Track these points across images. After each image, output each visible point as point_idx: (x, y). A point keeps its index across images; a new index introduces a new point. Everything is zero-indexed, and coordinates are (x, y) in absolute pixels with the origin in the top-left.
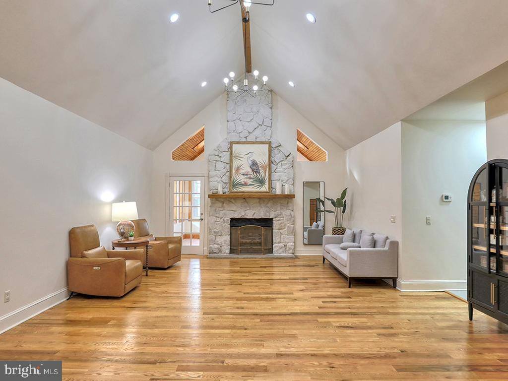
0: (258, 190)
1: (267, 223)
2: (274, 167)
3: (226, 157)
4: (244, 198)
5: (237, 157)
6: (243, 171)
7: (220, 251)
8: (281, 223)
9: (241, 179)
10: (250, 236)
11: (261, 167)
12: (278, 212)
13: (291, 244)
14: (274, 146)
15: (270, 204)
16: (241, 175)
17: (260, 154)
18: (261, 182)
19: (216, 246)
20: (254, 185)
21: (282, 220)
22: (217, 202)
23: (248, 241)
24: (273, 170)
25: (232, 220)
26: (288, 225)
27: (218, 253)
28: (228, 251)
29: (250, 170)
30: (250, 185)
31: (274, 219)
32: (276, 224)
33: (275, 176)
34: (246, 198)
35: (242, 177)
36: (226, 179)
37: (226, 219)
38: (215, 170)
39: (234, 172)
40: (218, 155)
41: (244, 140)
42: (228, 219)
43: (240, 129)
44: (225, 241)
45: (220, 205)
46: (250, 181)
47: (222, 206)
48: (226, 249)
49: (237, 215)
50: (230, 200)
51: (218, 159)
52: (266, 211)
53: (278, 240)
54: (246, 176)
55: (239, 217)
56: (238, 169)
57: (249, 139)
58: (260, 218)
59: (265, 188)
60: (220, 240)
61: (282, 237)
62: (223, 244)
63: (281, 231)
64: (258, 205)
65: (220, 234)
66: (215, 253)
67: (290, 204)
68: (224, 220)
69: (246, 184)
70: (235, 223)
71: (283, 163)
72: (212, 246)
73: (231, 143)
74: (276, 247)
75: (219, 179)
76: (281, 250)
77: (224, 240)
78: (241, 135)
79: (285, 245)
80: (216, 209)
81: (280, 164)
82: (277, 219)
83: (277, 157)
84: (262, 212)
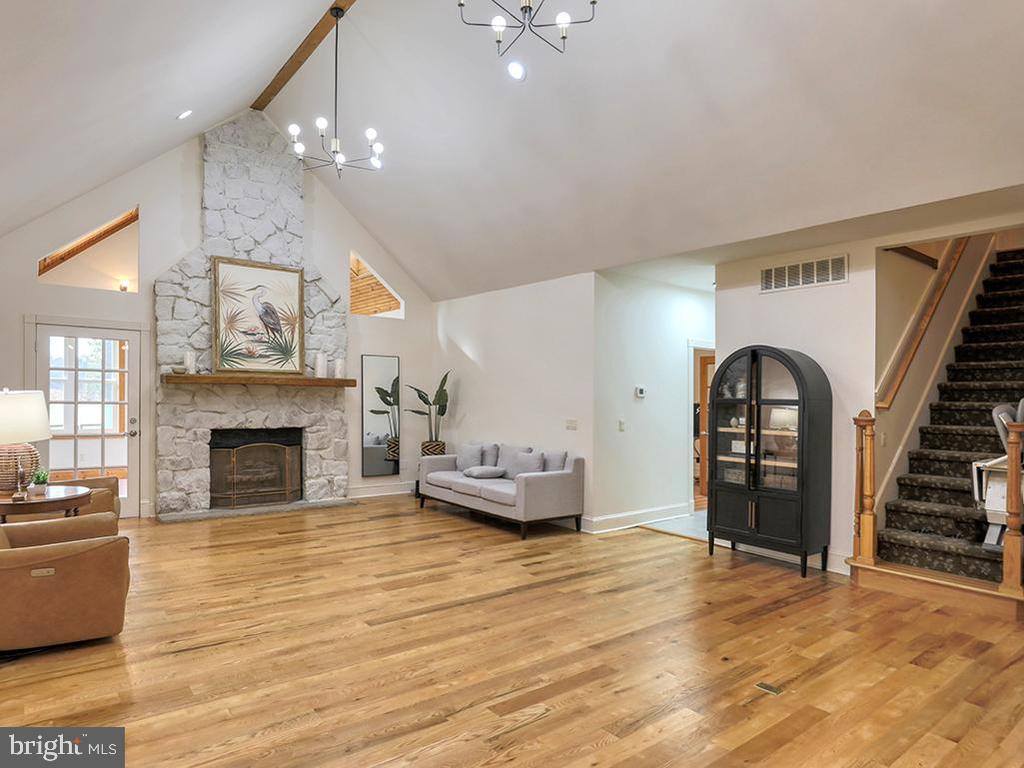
0: (277, 368)
1: (292, 437)
2: (308, 322)
3: (200, 290)
4: (244, 385)
5: (228, 293)
6: (243, 326)
7: (188, 505)
8: (323, 437)
9: (240, 342)
10: (250, 467)
11: (283, 320)
12: (316, 414)
13: (342, 477)
14: (308, 278)
15: (298, 397)
16: (242, 335)
17: (282, 293)
18: (285, 352)
19: (176, 494)
20: (268, 357)
21: (324, 430)
22: (179, 392)
23: (246, 478)
24: (306, 329)
25: (214, 432)
26: (337, 440)
27: (181, 510)
28: (206, 503)
29: (259, 324)
30: (261, 356)
31: (307, 430)
32: (310, 440)
33: (312, 341)
34: (249, 385)
35: (244, 338)
36: (199, 340)
37: (200, 431)
38: (173, 318)
39: (222, 325)
40: (181, 284)
41: (244, 256)
42: (205, 430)
43: (235, 232)
44: (199, 480)
45: (187, 399)
46: (259, 349)
47: (193, 403)
48: (202, 499)
49: (226, 422)
50: (210, 387)
51: (182, 293)
52: (293, 412)
53: (317, 472)
54: (251, 338)
55: (233, 426)
56: (232, 320)
57: (255, 257)
58: (280, 426)
59: (292, 365)
60: (185, 479)
61: (324, 464)
62: (194, 489)
63: (321, 452)
64: (276, 399)
65: (185, 465)
66: (174, 510)
67: (339, 399)
68: (195, 433)
69: (251, 355)
70: (221, 439)
71: (325, 314)
72: (165, 494)
73: (215, 261)
74: (311, 485)
75: (184, 340)
76: (323, 491)
77: (199, 478)
78: (238, 245)
79: (329, 482)
80: (175, 409)
81: (319, 316)
82: (314, 428)
83: (315, 302)
84: (284, 416)
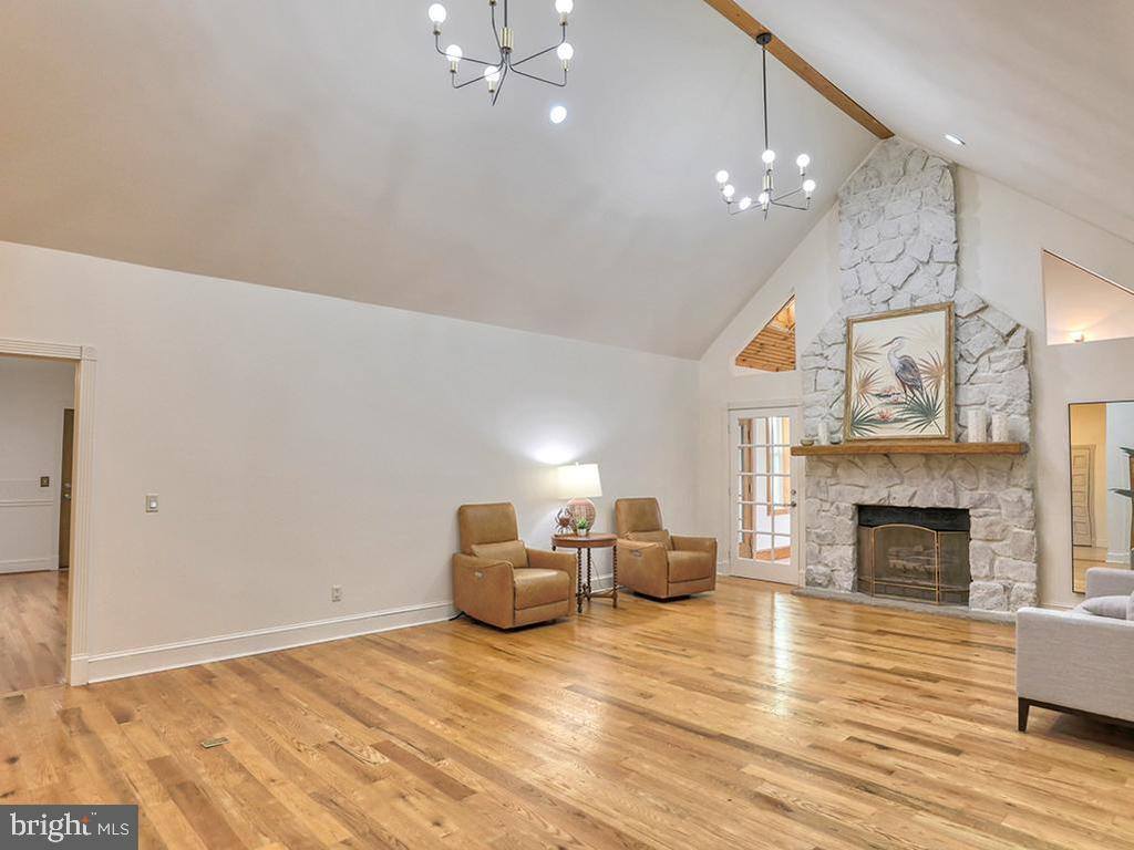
0: (917, 433)
1: (953, 521)
2: (965, 369)
3: (837, 357)
4: (886, 455)
5: (862, 354)
6: (877, 388)
7: (831, 581)
8: (991, 524)
9: (873, 407)
10: (918, 553)
11: (925, 372)
12: (982, 492)
13: (1027, 585)
14: (963, 312)
15: (955, 470)
16: (873, 398)
17: (924, 340)
18: (927, 412)
19: (822, 569)
20: (905, 420)
21: (995, 514)
22: (822, 465)
23: (910, 565)
24: (963, 378)
25: (861, 509)
26: (1016, 530)
27: (827, 586)
28: (848, 585)
29: (895, 383)
30: (896, 421)
31: (971, 513)
32: (977, 526)
33: (968, 394)
34: (888, 455)
35: (877, 401)
36: (838, 409)
37: (843, 505)
38: (816, 390)
39: (854, 390)
40: (822, 354)
41: (883, 308)
42: (847, 505)
43: (869, 284)
44: (841, 558)
45: (828, 470)
46: (894, 412)
47: (834, 475)
48: (845, 579)
49: (869, 498)
50: (851, 458)
51: (822, 362)
52: (946, 488)
53: (985, 571)
54: (885, 400)
55: (874, 502)
56: (865, 382)
57: (894, 306)
58: (930, 506)
59: (937, 428)
60: (830, 555)
61: (997, 562)
62: (837, 567)
63: (994, 545)
64: (923, 471)
65: (829, 540)
66: (820, 585)
67: (1017, 472)
68: (838, 508)
69: (884, 420)
70: (866, 515)
71: (992, 355)
72: (811, 567)
73: (849, 323)
74: (977, 588)
75: (825, 411)
76: (994, 599)
77: (842, 555)
78: (875, 298)
79: (1006, 589)
80: (819, 483)
81: (984, 360)
82: (981, 511)
83: (975, 340)
84: (935, 493)
